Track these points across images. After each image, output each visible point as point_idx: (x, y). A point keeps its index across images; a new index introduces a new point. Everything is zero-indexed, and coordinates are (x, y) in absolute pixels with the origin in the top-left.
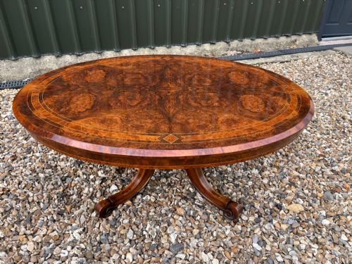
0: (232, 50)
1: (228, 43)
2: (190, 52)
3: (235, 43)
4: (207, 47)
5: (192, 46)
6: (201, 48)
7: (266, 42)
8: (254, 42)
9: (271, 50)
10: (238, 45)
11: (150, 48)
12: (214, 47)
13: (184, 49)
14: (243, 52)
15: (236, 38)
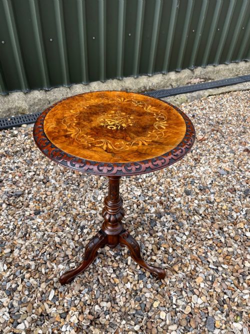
0: (196, 78)
1: (192, 70)
2: (157, 81)
3: (199, 71)
4: (173, 75)
5: (158, 75)
6: (167, 77)
7: (227, 68)
8: (216, 68)
9: (231, 76)
10: (201, 72)
11: (119, 79)
12: (179, 75)
13: (151, 79)
14: (206, 79)
15: (200, 65)
